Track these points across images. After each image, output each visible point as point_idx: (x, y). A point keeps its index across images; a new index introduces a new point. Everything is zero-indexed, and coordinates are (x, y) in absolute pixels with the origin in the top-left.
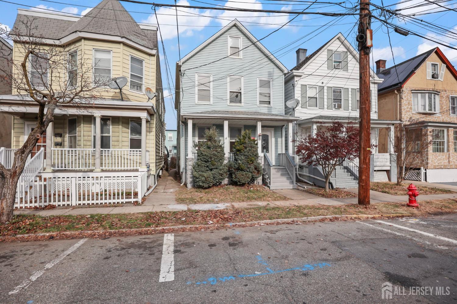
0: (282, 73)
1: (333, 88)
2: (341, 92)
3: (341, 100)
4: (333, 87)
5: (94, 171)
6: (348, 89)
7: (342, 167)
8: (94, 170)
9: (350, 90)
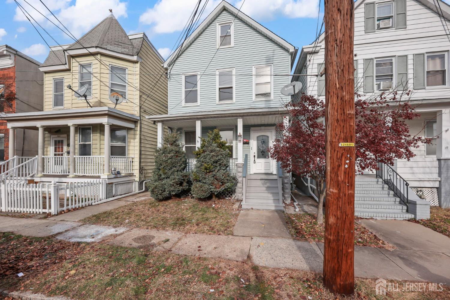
0: (288, 54)
1: (375, 60)
2: (391, 64)
3: (392, 75)
4: (376, 58)
5: (68, 177)
6: (406, 56)
7: (380, 180)
8: (68, 175)
9: (410, 57)
